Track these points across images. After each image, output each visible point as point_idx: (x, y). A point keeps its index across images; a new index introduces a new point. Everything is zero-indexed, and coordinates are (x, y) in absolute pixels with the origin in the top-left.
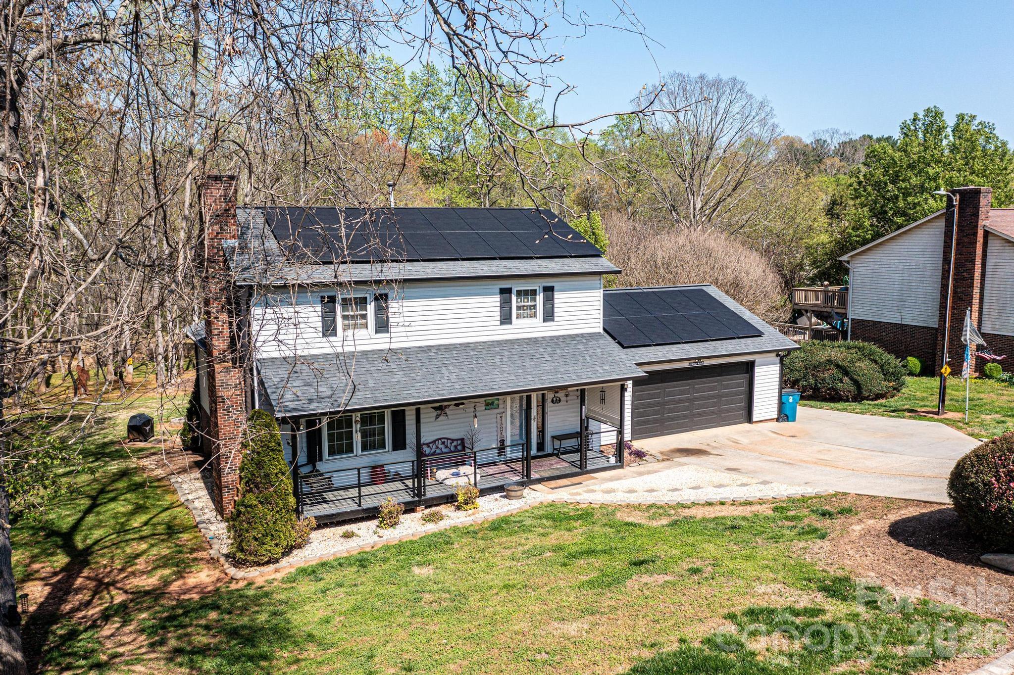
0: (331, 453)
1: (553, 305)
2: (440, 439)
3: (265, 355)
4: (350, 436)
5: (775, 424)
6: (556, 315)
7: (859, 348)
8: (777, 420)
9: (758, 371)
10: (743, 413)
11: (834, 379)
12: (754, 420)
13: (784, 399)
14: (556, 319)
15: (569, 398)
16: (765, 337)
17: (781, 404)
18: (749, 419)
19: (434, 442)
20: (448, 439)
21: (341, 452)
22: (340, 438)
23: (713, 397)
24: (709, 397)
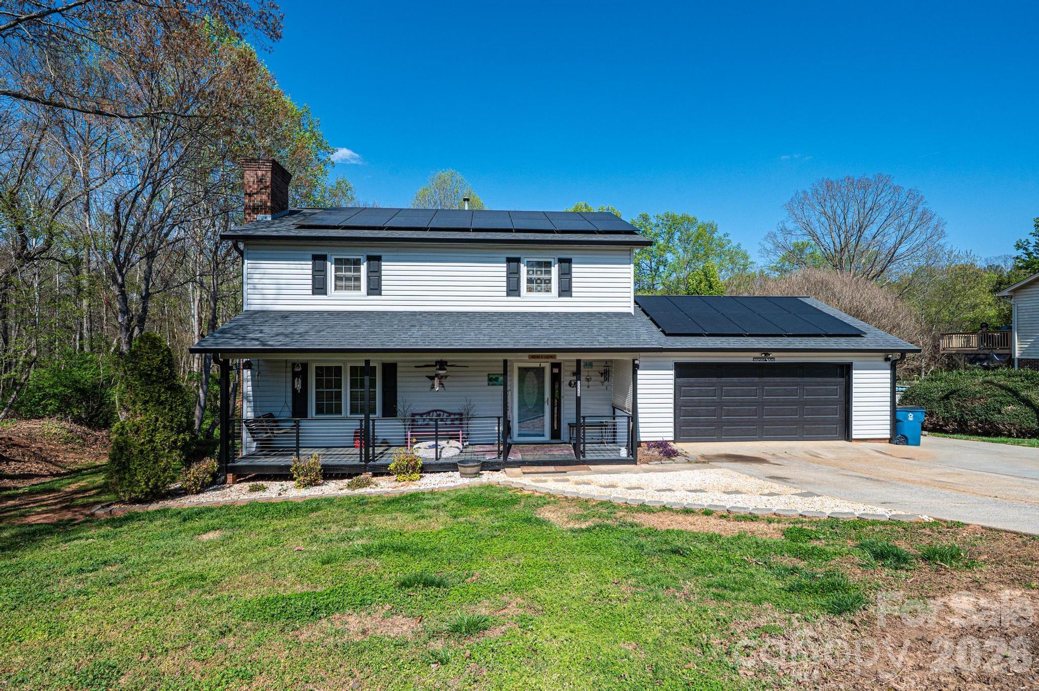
0: (319, 411)
1: (570, 279)
2: (436, 411)
3: (253, 308)
4: (339, 396)
5: (886, 446)
6: (574, 289)
7: (1027, 377)
8: (891, 441)
9: (857, 376)
10: (839, 427)
11: (987, 409)
12: (854, 437)
13: (900, 416)
14: (574, 294)
15: (590, 383)
16: (868, 336)
17: (895, 423)
18: (846, 434)
19: (428, 413)
20: (444, 412)
21: (329, 412)
22: (329, 398)
23: (793, 403)
24: (785, 403)
